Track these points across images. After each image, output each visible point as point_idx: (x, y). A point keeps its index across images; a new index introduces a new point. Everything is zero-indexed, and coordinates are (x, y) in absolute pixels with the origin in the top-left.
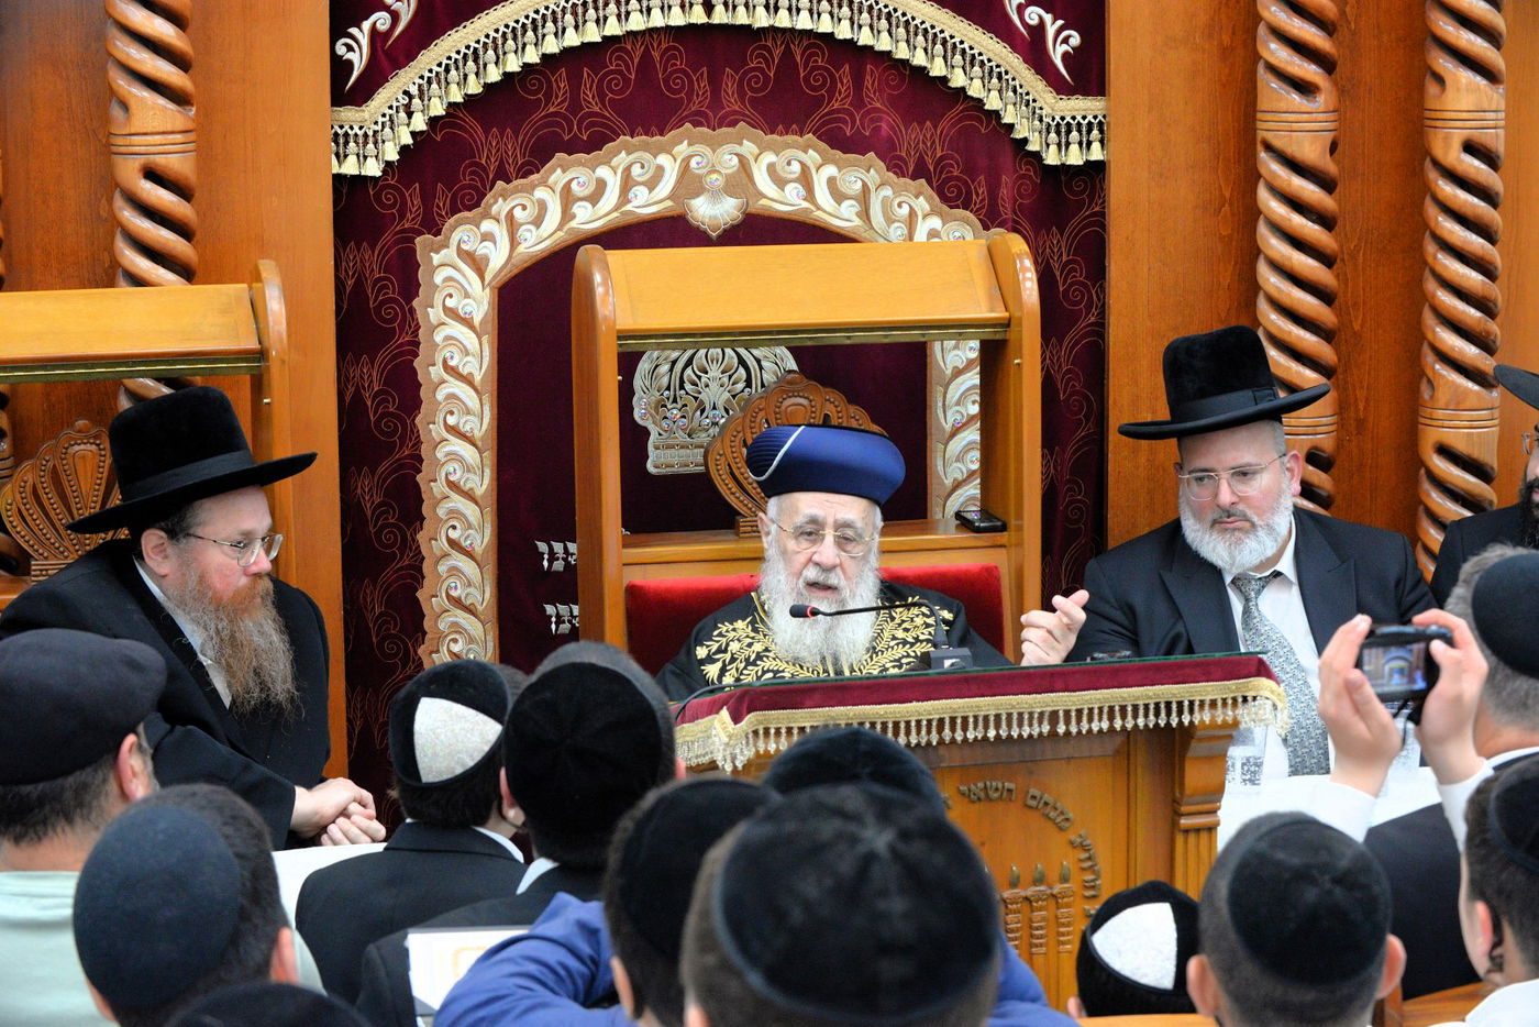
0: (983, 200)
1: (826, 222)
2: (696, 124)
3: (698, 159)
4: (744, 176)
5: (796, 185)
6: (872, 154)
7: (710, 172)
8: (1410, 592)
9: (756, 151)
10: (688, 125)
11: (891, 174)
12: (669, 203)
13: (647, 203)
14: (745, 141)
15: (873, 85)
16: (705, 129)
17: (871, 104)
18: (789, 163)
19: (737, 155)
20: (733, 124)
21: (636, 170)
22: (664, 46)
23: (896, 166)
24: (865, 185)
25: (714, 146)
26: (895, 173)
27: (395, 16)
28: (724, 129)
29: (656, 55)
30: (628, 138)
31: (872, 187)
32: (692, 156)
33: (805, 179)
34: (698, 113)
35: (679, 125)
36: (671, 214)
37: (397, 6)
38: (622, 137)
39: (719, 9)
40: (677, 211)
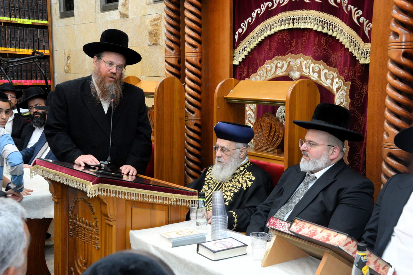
0: (346, 73)
2: (292, 53)
3: (292, 62)
4: (301, 66)
6: (322, 61)
7: (295, 65)
10: (290, 54)
11: (328, 66)
12: (285, 73)
13: (280, 73)
14: (302, 58)
15: (323, 42)
16: (294, 55)
17: (322, 47)
19: (300, 61)
20: (299, 54)
21: (278, 65)
22: (286, 34)
23: (329, 64)
24: (320, 69)
25: (296, 59)
26: (329, 66)
27: (243, 29)
28: (298, 55)
29: (284, 36)
30: (277, 57)
31: (322, 70)
32: (291, 61)
34: (293, 51)
35: (288, 54)
36: (285, 75)
37: (243, 27)
38: (276, 57)
39: (295, 24)
40: (287, 75)
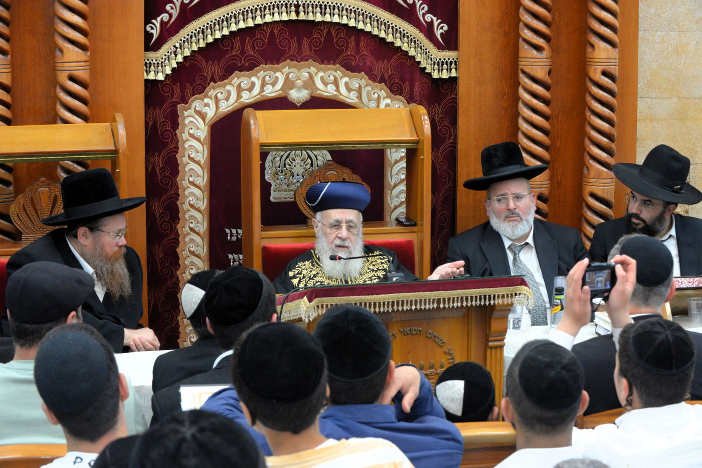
0: (407, 92)
1: (344, 100)
2: (292, 60)
3: (292, 74)
4: (311, 81)
5: (332, 85)
6: (363, 73)
7: (297, 80)
8: (579, 252)
9: (316, 71)
10: (288, 60)
11: (370, 81)
12: (280, 92)
13: (271, 92)
14: (311, 67)
15: (363, 45)
16: (295, 62)
17: (363, 53)
18: (329, 76)
19: (308, 73)
20: (307, 60)
21: (267, 78)
22: (279, 28)
23: (372, 78)
24: (360, 85)
25: (299, 69)
26: (372, 81)
27: (171, 15)
28: (303, 62)
29: (276, 32)
30: (264, 65)
31: (363, 86)
32: (290, 73)
33: (336, 83)
34: (293, 56)
35: (285, 60)
36: (281, 96)
37: (171, 11)
38: (262, 65)
39: (302, 13)
40: (284, 95)
